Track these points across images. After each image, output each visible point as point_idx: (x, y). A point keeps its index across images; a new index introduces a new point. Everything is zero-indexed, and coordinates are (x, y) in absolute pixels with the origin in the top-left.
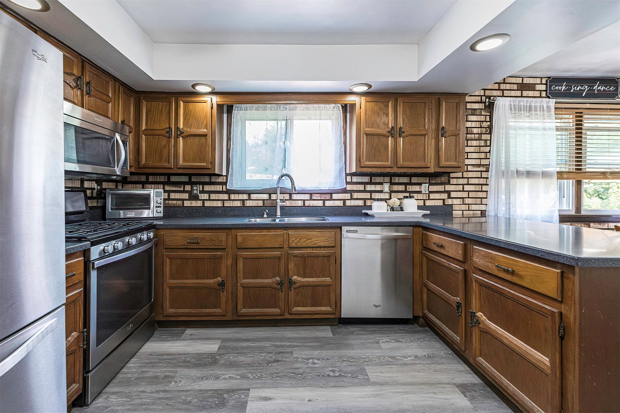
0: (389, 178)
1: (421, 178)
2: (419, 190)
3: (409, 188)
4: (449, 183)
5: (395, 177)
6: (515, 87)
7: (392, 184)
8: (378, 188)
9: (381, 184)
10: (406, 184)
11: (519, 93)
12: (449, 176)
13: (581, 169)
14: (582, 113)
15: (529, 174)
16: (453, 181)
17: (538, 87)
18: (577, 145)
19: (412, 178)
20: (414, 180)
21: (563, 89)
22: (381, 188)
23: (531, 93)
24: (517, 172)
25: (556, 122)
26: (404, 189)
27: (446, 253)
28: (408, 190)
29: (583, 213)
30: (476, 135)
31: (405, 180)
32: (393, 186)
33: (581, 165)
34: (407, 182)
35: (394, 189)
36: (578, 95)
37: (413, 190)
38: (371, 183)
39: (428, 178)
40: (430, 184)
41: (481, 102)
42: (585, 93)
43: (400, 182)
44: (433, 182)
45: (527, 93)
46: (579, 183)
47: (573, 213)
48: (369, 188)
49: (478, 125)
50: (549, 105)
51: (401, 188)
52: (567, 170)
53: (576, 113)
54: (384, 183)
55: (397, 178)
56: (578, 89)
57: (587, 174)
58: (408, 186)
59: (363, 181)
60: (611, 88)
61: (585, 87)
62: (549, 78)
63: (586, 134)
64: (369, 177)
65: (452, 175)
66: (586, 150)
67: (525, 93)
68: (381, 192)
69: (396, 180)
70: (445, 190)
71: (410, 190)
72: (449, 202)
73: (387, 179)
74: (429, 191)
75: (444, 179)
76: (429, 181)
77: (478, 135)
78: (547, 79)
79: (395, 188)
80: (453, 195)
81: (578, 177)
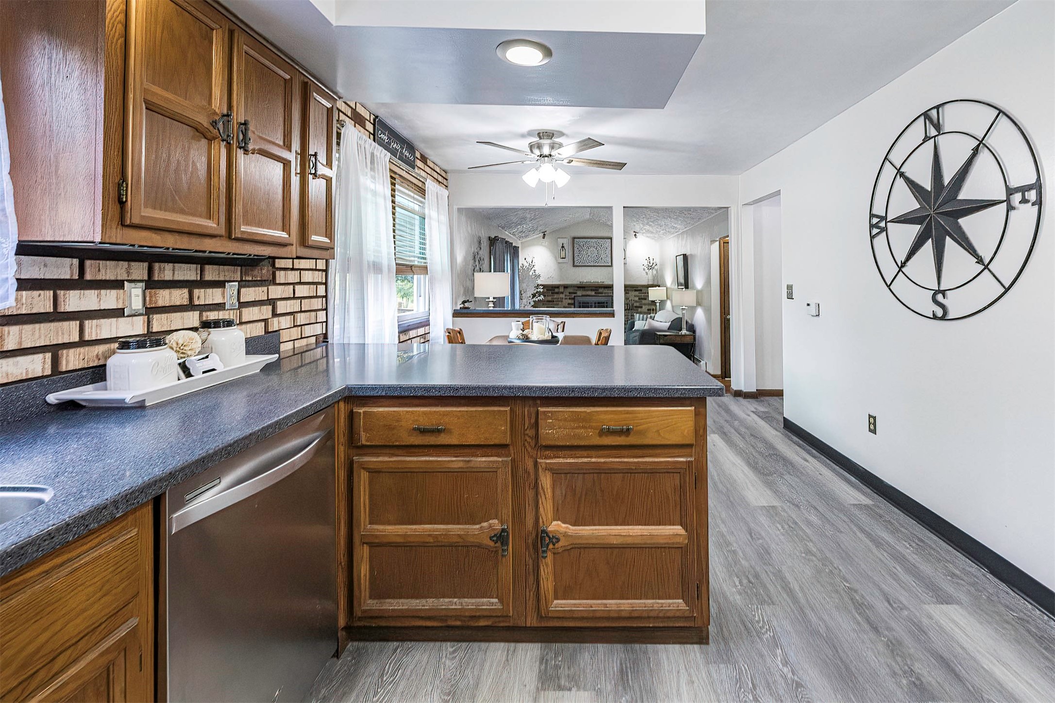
0: (146, 265)
1: (226, 267)
2: (220, 301)
3: (198, 298)
4: (273, 282)
5: (162, 265)
7: (151, 284)
8: (109, 299)
9: (118, 284)
10: (190, 285)
12: (273, 265)
16: (281, 277)
19: (207, 267)
20: (211, 272)
22: (121, 301)
26: (186, 302)
27: (454, 441)
28: (196, 302)
31: (188, 273)
32: (158, 291)
34: (193, 278)
35: (161, 303)
37: (207, 303)
38: (80, 283)
39: (239, 268)
40: (243, 284)
42: (398, 154)
43: (177, 278)
44: (247, 278)
48: (74, 300)
51: (179, 296)
54: (130, 281)
55: (168, 267)
58: (196, 292)
59: (48, 276)
60: (412, 158)
61: (399, 146)
64: (76, 262)
65: (279, 263)
68: (118, 313)
69: (167, 272)
70: (268, 297)
71: (202, 303)
72: (275, 325)
73: (139, 270)
74: (239, 303)
75: (264, 272)
76: (241, 277)
79: (165, 297)
80: (281, 307)
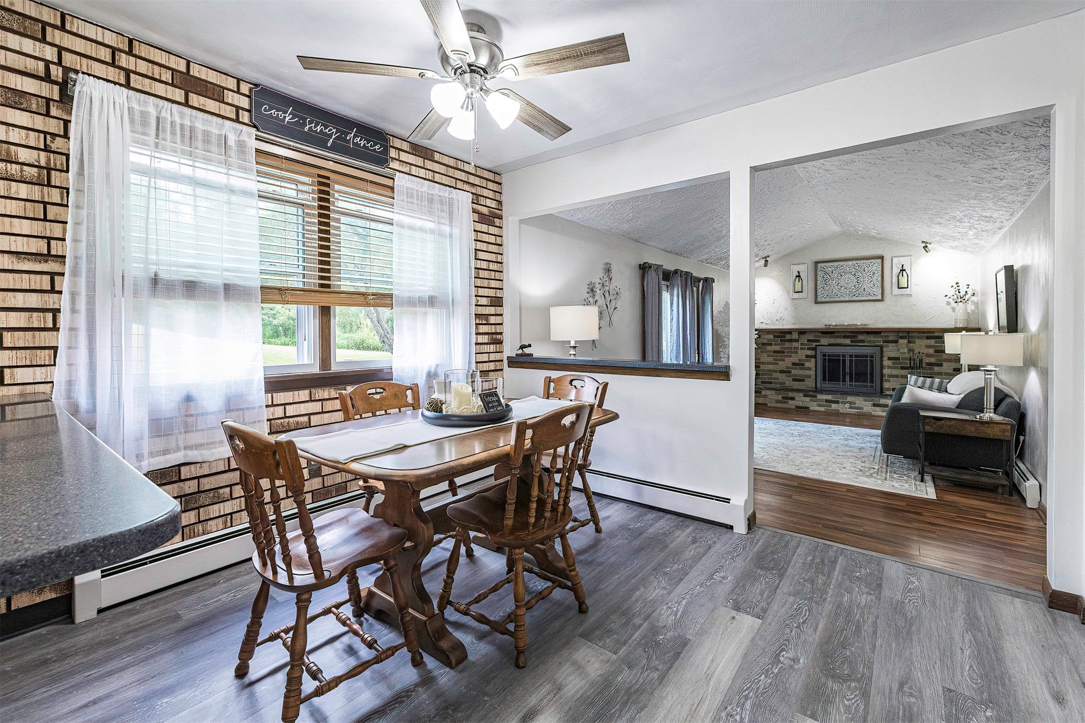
6: (167, 76)
11: (179, 95)
13: (328, 286)
14: (328, 178)
15: (191, 288)
17: (230, 97)
18: (321, 239)
21: (287, 119)
23: (211, 105)
24: (155, 281)
25: (258, 181)
29: (334, 368)
30: (25, 168)
33: (328, 278)
36: (319, 141)
41: (47, 78)
42: (331, 140)
45: (202, 102)
46: (325, 312)
47: (316, 370)
49: (33, 139)
50: (241, 138)
52: (301, 286)
53: (319, 176)
56: (319, 128)
57: (342, 295)
60: (376, 147)
61: (331, 130)
62: (256, 85)
63: (338, 221)
66: (340, 251)
67: (195, 99)
77: (36, 170)
78: (253, 86)
81: (325, 300)
